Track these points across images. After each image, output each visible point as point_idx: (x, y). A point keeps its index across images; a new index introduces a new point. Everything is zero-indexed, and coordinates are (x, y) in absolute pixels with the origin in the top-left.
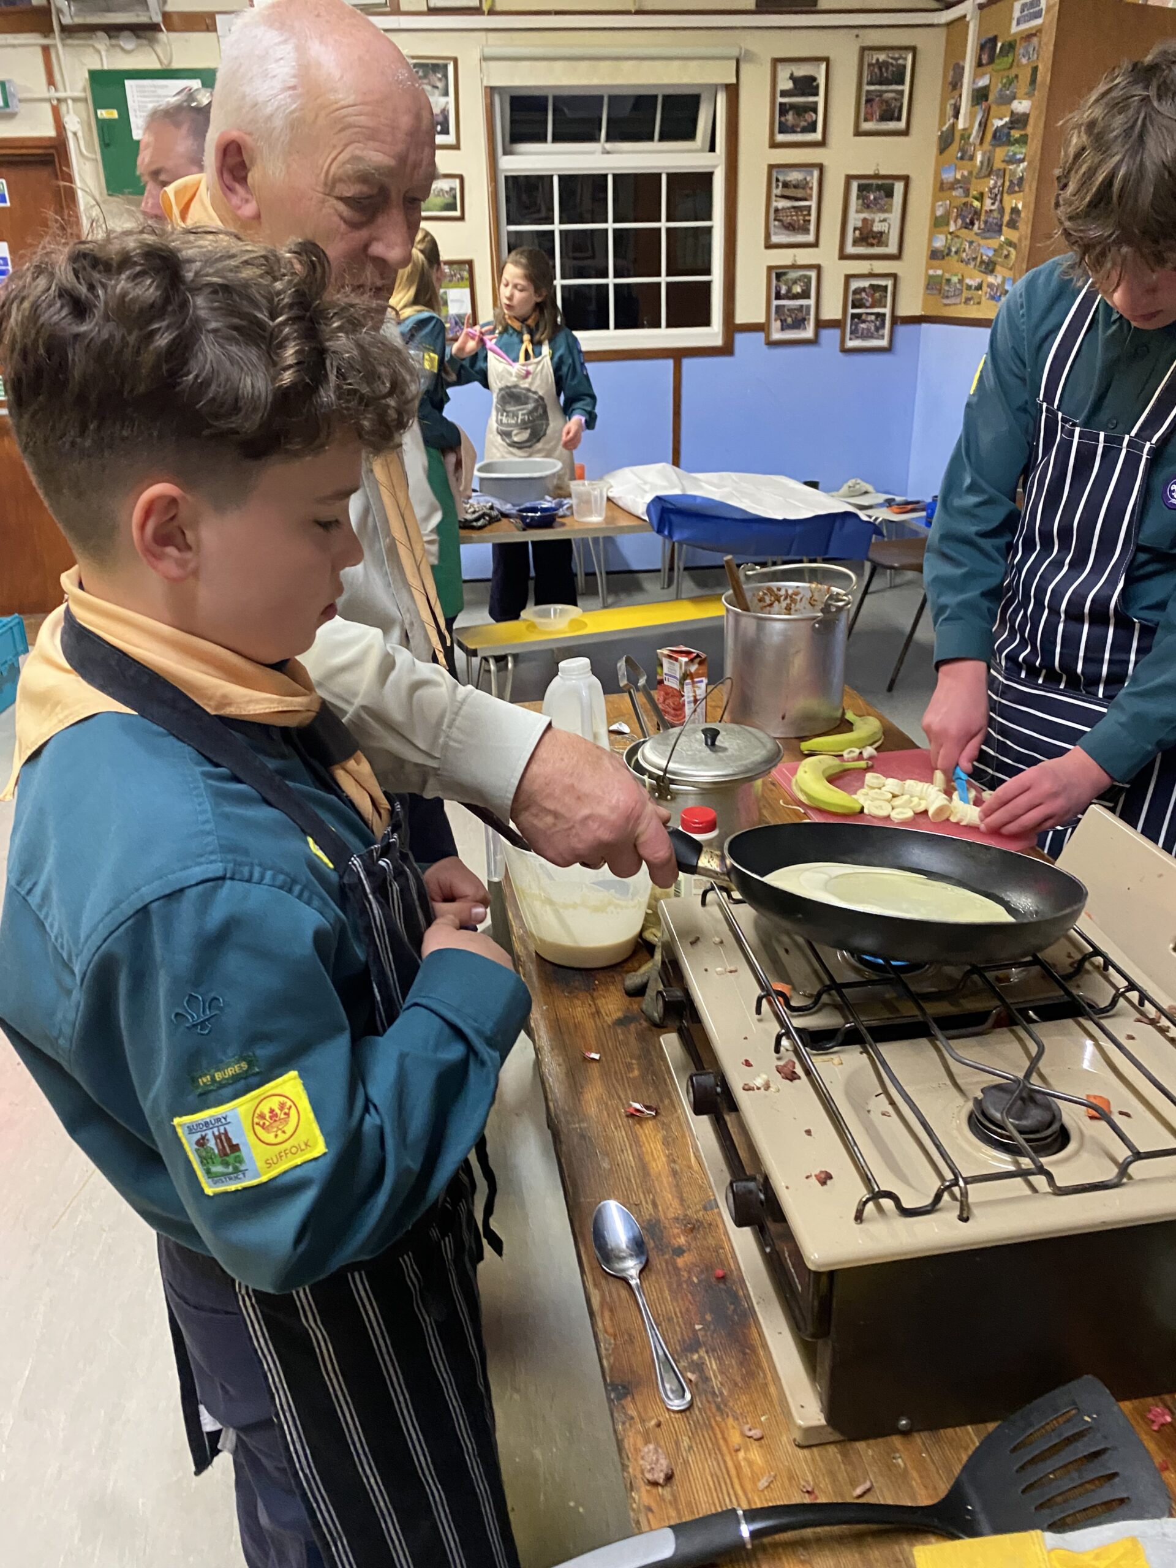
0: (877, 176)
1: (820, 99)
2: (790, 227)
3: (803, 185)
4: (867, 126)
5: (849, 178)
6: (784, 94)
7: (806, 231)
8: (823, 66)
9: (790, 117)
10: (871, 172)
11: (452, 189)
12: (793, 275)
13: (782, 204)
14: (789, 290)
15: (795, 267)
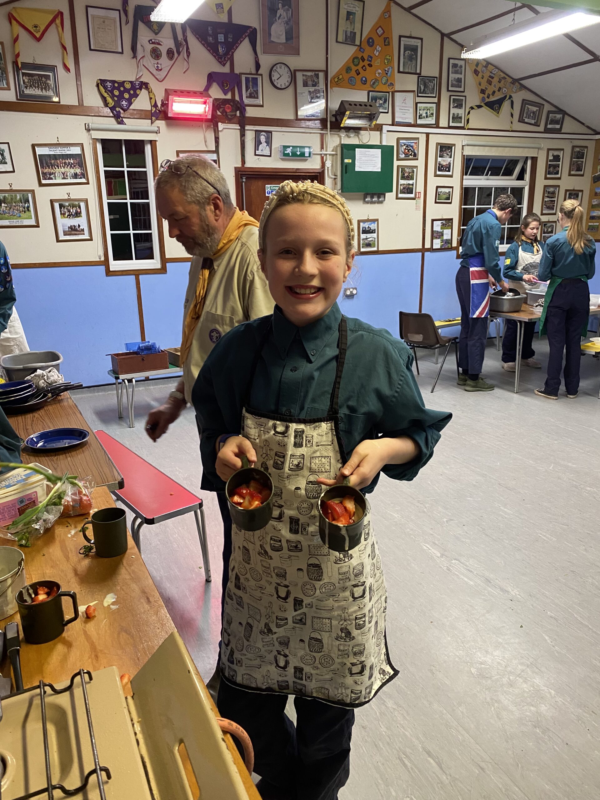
0: (574, 190)
1: (560, 163)
2: (549, 208)
3: (554, 193)
4: (572, 173)
5: (566, 191)
6: (551, 161)
7: (553, 209)
8: (562, 152)
9: (551, 169)
10: (572, 189)
11: (449, 192)
12: (549, 225)
13: (546, 199)
14: (547, 230)
15: (549, 222)
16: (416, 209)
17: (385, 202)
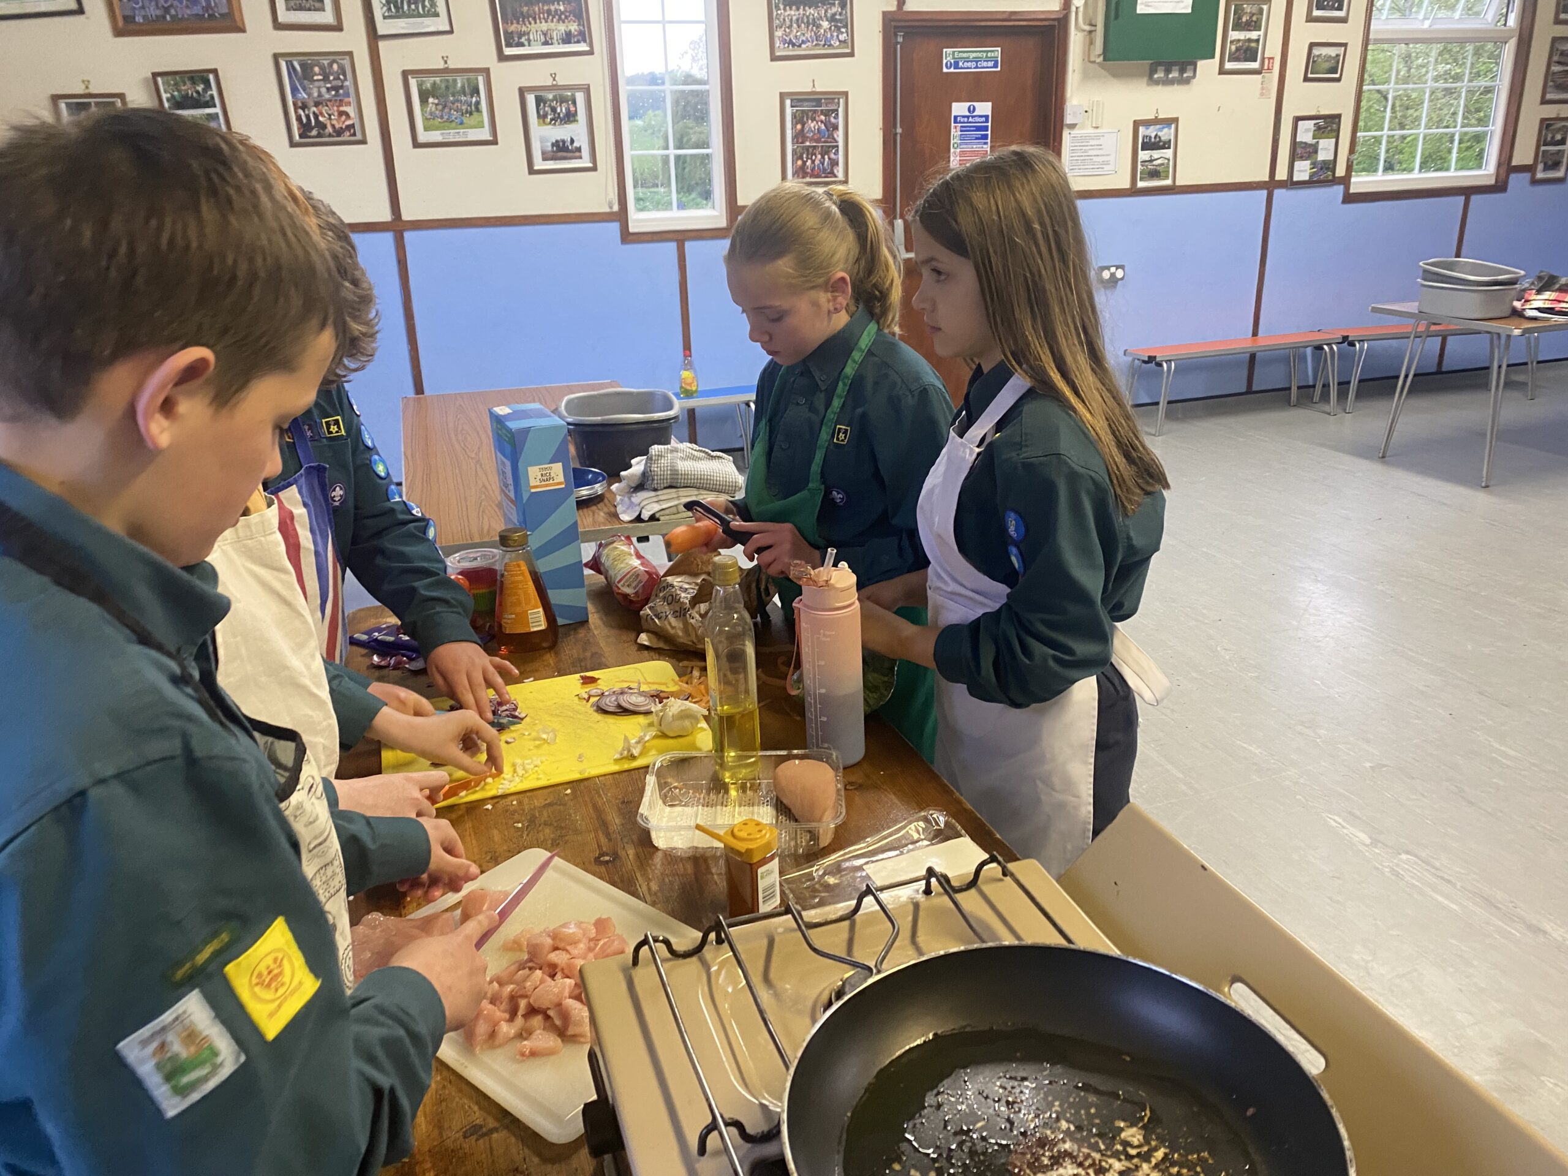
2: (1561, 87)
11: (1338, 55)
12: (1557, 125)
13: (1556, 68)
14: (1553, 138)
15: (1559, 119)
16: (1262, 94)
17: (1194, 81)
